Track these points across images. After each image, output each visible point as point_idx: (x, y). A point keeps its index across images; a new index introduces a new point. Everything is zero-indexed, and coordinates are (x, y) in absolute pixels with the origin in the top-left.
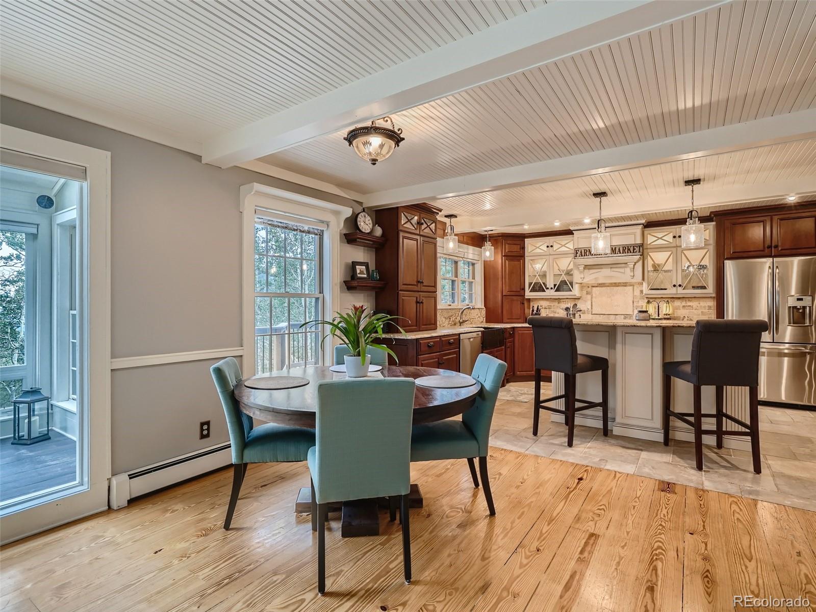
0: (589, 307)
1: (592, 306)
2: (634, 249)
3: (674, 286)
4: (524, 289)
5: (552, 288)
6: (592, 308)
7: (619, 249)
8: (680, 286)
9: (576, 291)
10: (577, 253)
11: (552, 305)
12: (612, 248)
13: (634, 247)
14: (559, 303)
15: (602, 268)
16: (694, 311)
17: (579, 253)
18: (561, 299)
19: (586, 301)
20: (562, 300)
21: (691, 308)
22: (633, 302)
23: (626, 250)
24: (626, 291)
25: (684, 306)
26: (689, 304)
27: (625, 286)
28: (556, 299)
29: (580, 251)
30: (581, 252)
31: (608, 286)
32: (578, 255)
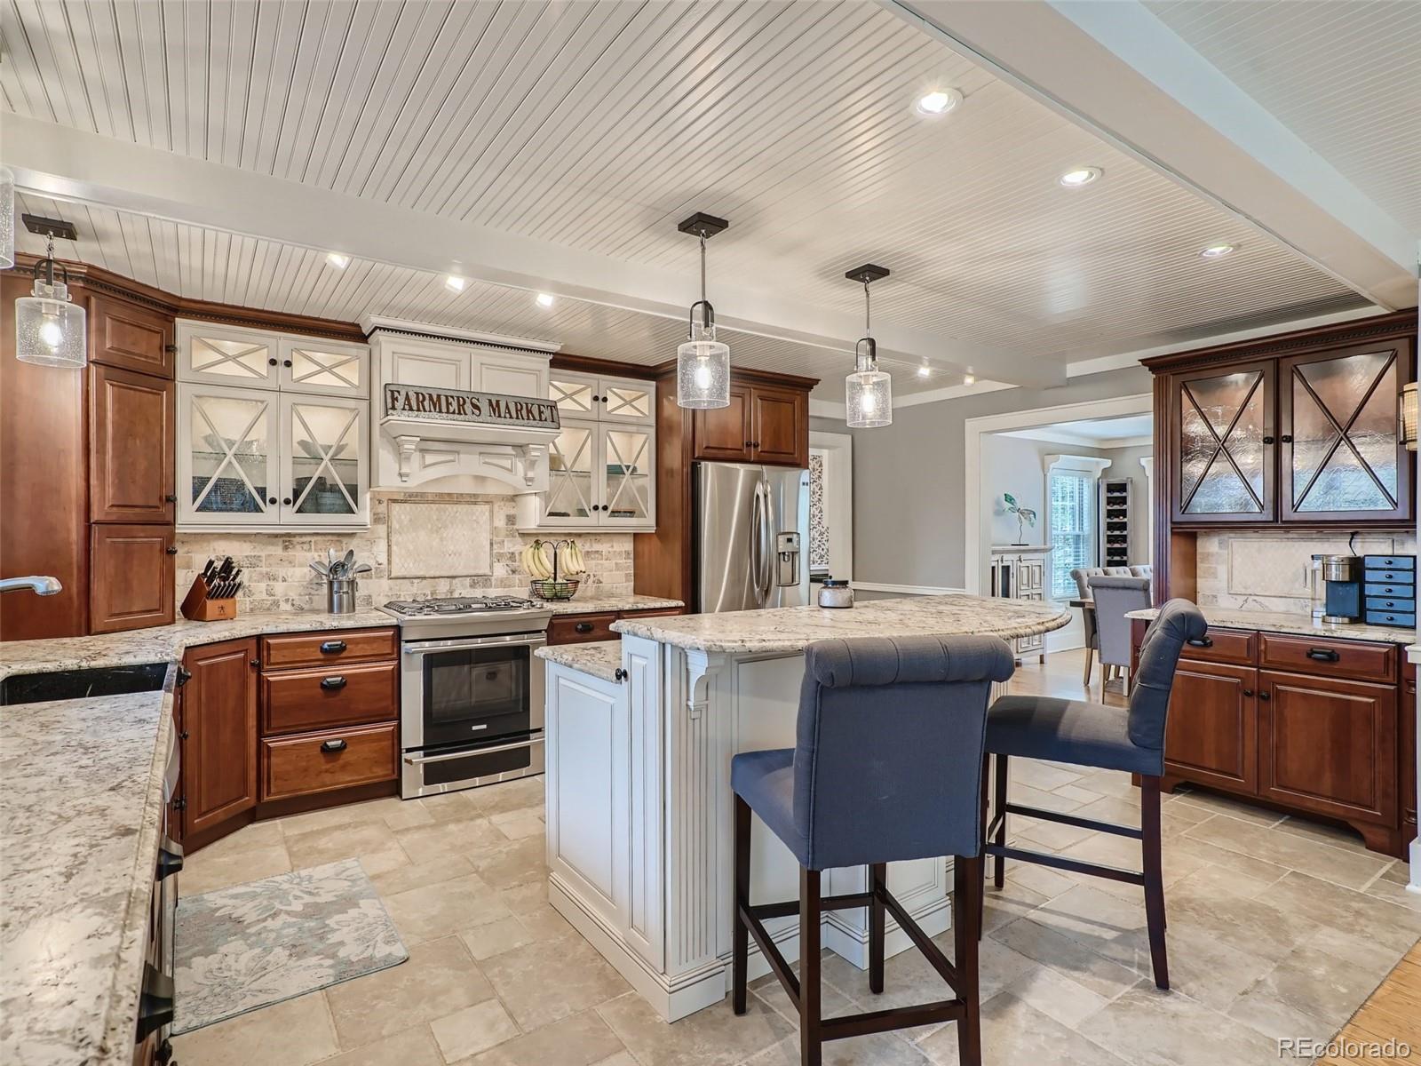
0: (383, 559)
1: (389, 555)
2: (541, 413)
3: (596, 508)
4: (171, 500)
5: (287, 502)
6: (389, 562)
7: (507, 407)
8: (605, 508)
9: (364, 514)
10: (394, 399)
11: (263, 554)
12: (490, 401)
13: (539, 406)
14: (286, 548)
16: (604, 562)
17: (401, 399)
18: (294, 535)
19: (372, 542)
20: (298, 539)
21: (600, 557)
22: (491, 544)
23: (524, 412)
24: (474, 518)
25: (588, 552)
27: (475, 503)
28: (276, 536)
29: (403, 393)
30: (407, 398)
31: (433, 502)
32: (399, 405)
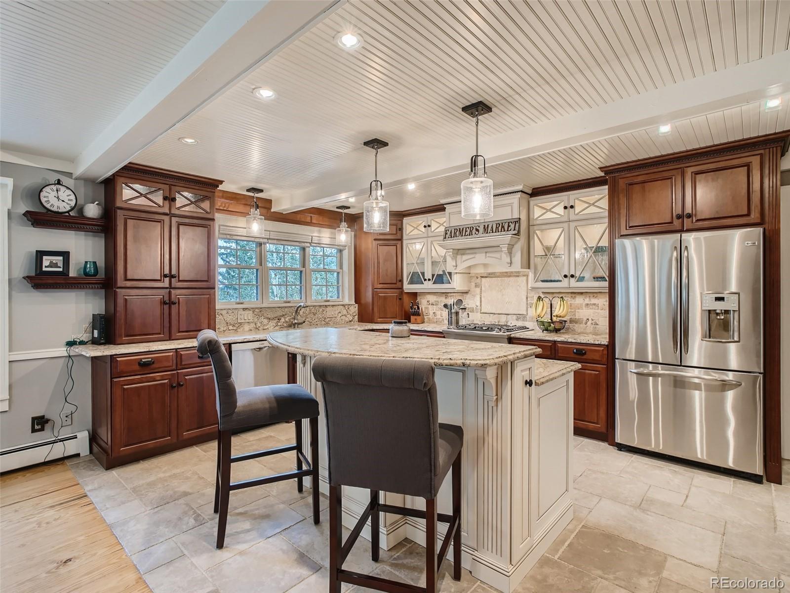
0: (478, 304)
1: (481, 302)
2: (509, 226)
3: (566, 276)
4: (401, 281)
5: (429, 280)
6: (481, 305)
7: (492, 227)
8: (572, 276)
9: (457, 283)
10: (446, 234)
11: (439, 300)
12: (485, 226)
13: (509, 223)
14: (446, 298)
15: (475, 253)
17: (449, 233)
18: (448, 293)
19: (474, 296)
20: (449, 295)
22: (527, 298)
23: (500, 228)
24: (518, 284)
25: (587, 304)
26: (594, 301)
27: (518, 276)
28: (443, 293)
29: (450, 231)
30: (451, 233)
31: (498, 277)
32: (447, 236)
